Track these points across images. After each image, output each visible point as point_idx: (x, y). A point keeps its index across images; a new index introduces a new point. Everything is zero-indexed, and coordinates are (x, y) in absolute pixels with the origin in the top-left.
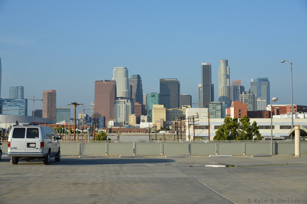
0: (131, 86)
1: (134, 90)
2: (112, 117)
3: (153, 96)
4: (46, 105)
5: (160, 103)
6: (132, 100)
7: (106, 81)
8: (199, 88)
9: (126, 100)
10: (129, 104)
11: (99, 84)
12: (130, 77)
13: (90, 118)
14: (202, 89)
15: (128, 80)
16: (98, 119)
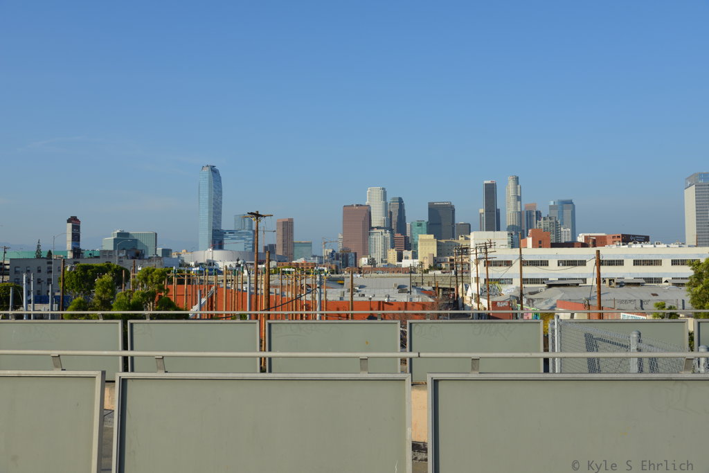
0: (391, 213)
1: (395, 218)
2: (365, 254)
3: (420, 225)
4: (281, 238)
5: (429, 233)
6: (391, 230)
7: (357, 205)
8: (481, 214)
9: (383, 231)
10: (388, 235)
11: (348, 210)
12: (389, 200)
13: (337, 255)
14: (484, 216)
15: (386, 204)
16: (347, 256)
